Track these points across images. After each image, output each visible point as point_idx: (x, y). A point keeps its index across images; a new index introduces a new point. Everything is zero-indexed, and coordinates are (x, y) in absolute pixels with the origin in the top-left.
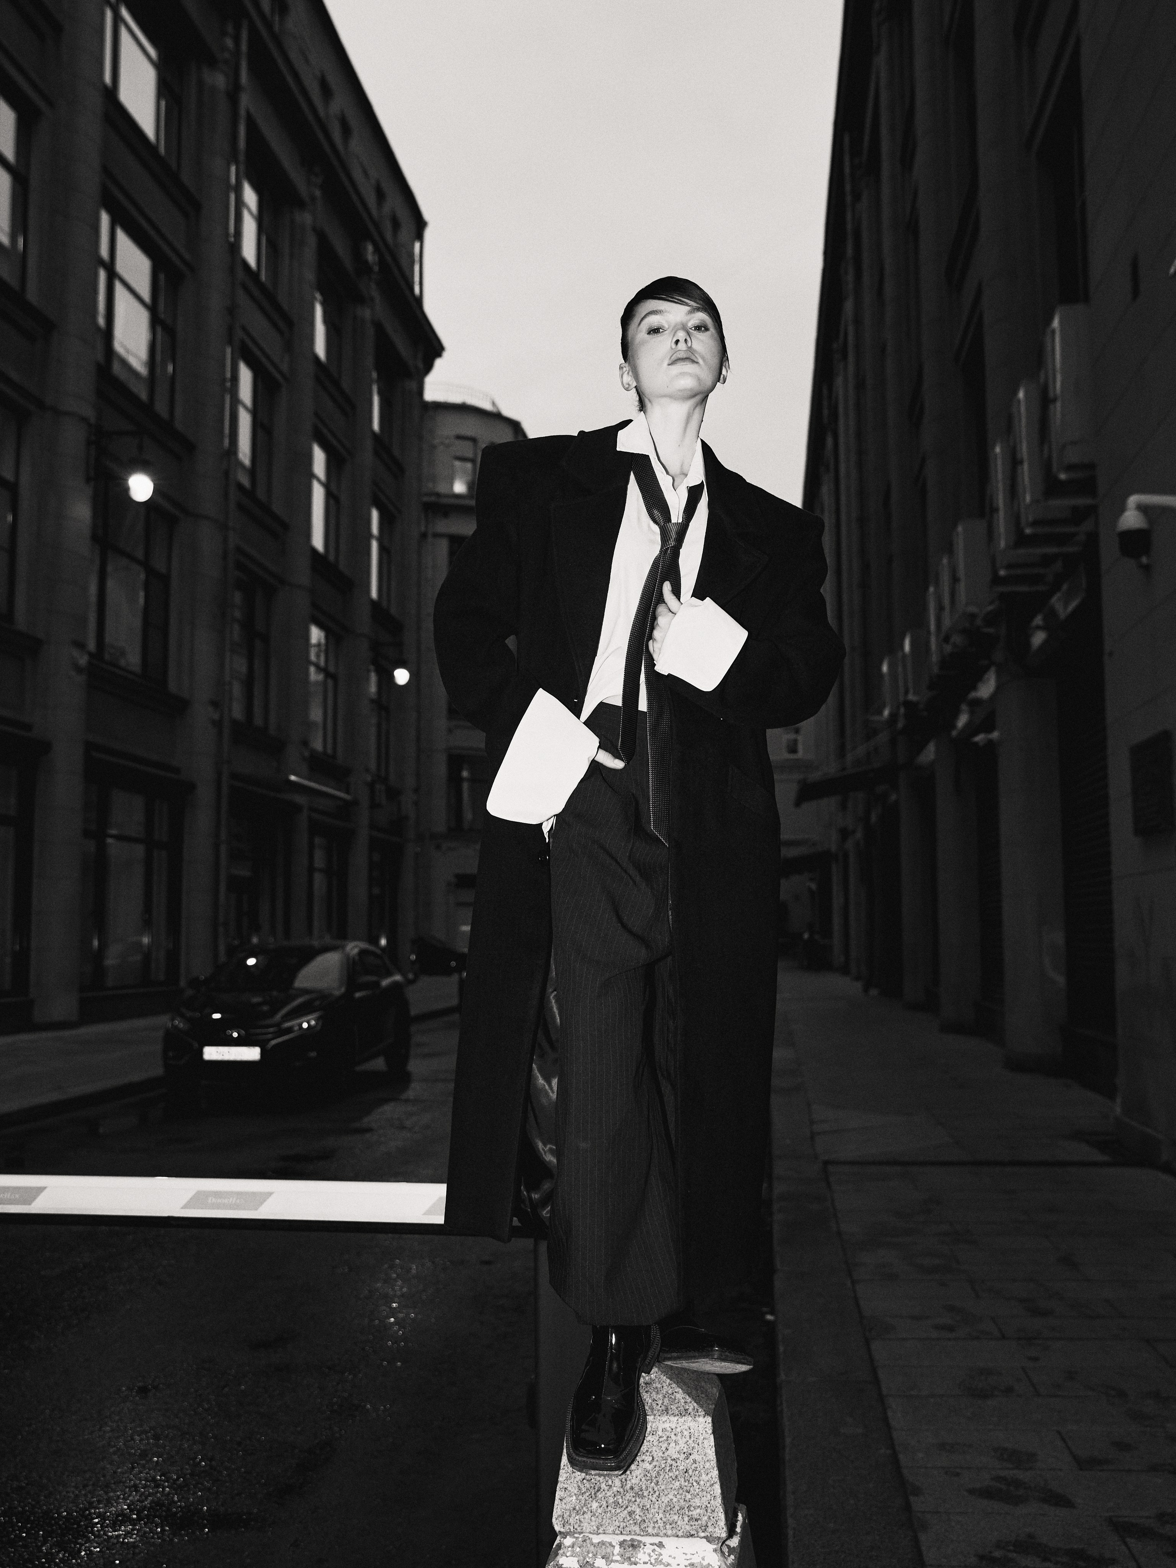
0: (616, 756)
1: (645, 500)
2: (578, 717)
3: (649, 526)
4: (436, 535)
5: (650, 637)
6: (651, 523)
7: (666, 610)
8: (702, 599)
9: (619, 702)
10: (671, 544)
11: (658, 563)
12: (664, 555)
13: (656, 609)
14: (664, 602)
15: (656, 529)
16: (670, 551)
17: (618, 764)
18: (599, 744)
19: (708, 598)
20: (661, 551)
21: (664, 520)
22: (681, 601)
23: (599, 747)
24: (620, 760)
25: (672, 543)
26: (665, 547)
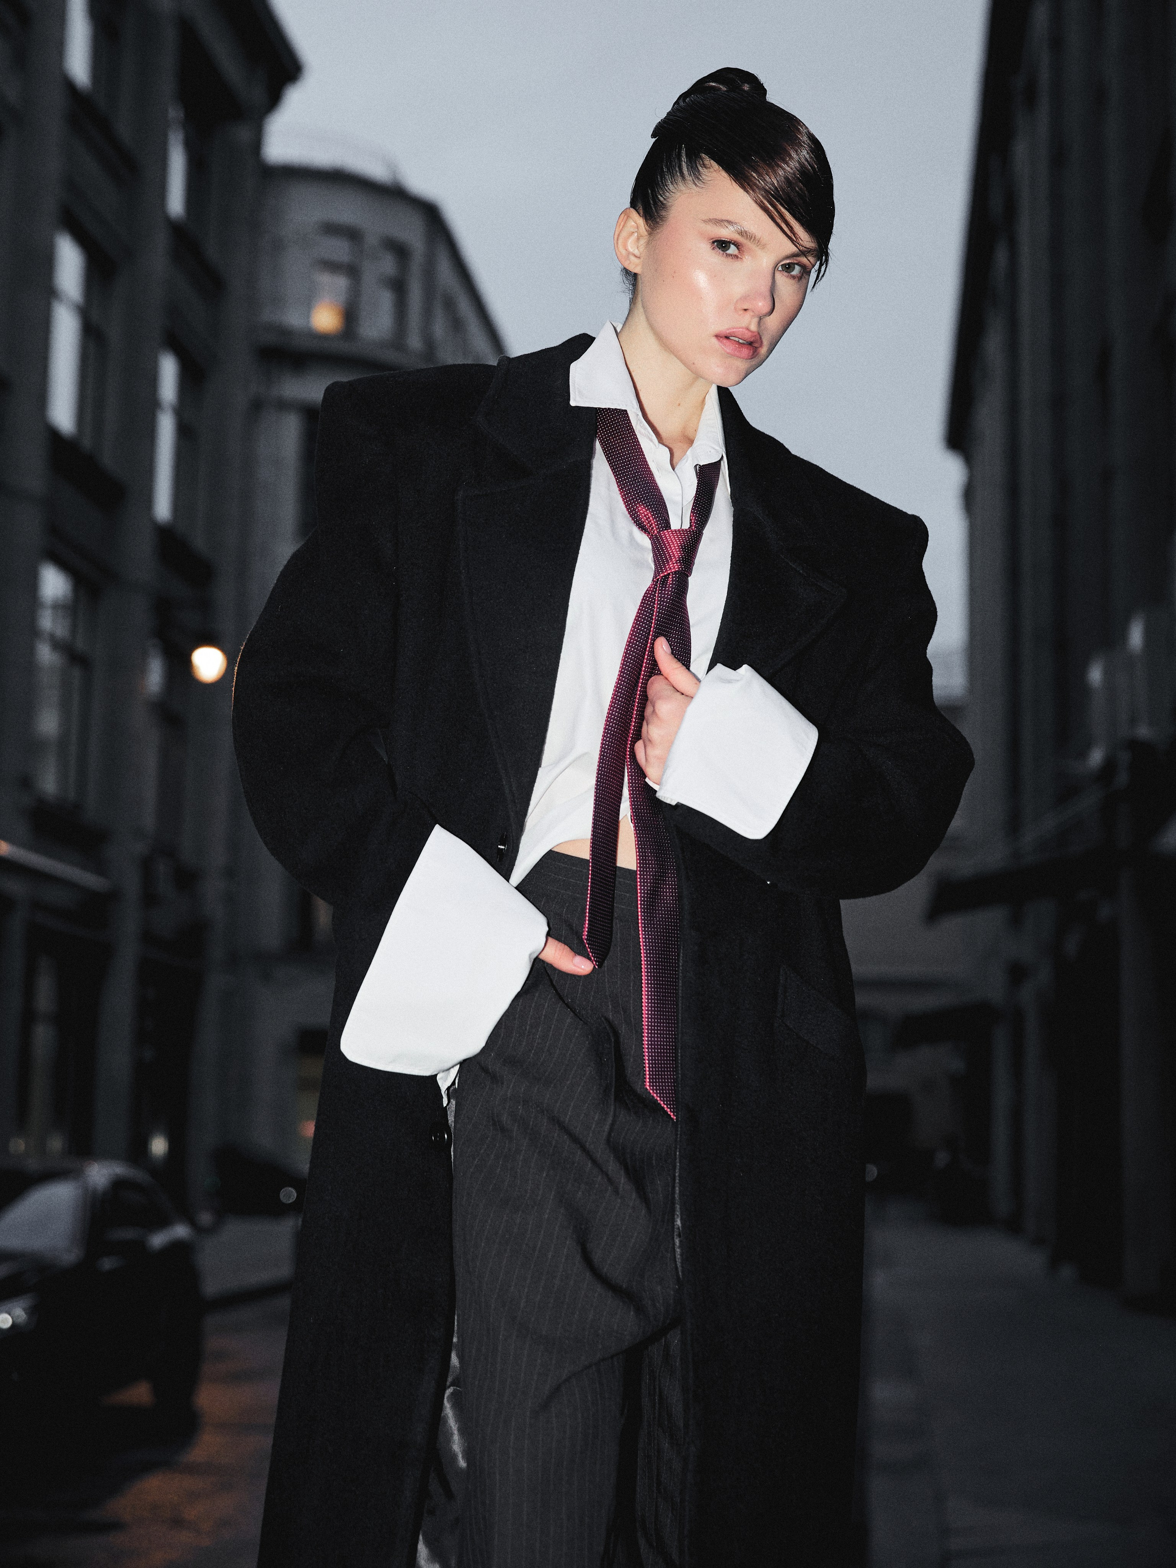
0: (578, 949)
1: (622, 489)
2: (507, 876)
3: (631, 534)
4: (283, 405)
5: (638, 736)
6: (636, 531)
7: (668, 690)
8: (735, 666)
9: (584, 852)
10: (674, 568)
11: (651, 602)
12: (662, 587)
13: (646, 688)
14: (660, 673)
15: (645, 541)
16: (672, 581)
17: (581, 966)
18: (547, 929)
19: (745, 667)
20: (655, 581)
21: (657, 525)
22: (691, 668)
23: (548, 934)
24: (585, 957)
25: (674, 566)
26: (663, 572)
